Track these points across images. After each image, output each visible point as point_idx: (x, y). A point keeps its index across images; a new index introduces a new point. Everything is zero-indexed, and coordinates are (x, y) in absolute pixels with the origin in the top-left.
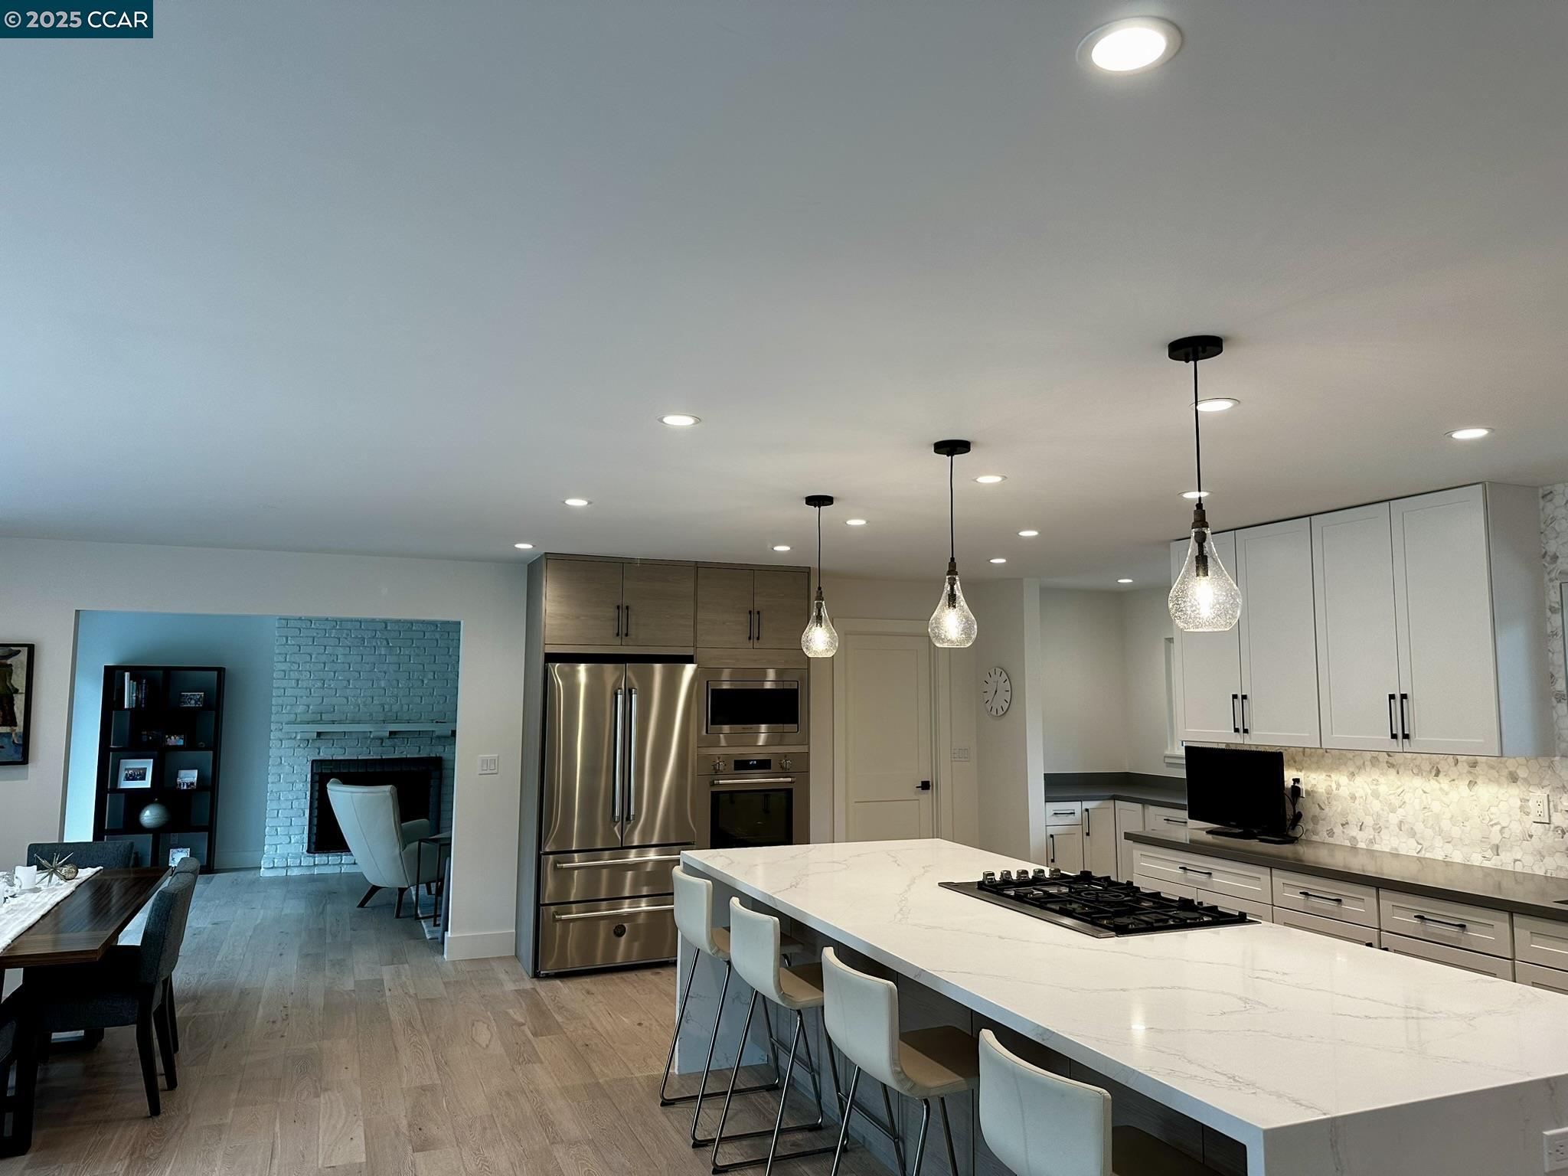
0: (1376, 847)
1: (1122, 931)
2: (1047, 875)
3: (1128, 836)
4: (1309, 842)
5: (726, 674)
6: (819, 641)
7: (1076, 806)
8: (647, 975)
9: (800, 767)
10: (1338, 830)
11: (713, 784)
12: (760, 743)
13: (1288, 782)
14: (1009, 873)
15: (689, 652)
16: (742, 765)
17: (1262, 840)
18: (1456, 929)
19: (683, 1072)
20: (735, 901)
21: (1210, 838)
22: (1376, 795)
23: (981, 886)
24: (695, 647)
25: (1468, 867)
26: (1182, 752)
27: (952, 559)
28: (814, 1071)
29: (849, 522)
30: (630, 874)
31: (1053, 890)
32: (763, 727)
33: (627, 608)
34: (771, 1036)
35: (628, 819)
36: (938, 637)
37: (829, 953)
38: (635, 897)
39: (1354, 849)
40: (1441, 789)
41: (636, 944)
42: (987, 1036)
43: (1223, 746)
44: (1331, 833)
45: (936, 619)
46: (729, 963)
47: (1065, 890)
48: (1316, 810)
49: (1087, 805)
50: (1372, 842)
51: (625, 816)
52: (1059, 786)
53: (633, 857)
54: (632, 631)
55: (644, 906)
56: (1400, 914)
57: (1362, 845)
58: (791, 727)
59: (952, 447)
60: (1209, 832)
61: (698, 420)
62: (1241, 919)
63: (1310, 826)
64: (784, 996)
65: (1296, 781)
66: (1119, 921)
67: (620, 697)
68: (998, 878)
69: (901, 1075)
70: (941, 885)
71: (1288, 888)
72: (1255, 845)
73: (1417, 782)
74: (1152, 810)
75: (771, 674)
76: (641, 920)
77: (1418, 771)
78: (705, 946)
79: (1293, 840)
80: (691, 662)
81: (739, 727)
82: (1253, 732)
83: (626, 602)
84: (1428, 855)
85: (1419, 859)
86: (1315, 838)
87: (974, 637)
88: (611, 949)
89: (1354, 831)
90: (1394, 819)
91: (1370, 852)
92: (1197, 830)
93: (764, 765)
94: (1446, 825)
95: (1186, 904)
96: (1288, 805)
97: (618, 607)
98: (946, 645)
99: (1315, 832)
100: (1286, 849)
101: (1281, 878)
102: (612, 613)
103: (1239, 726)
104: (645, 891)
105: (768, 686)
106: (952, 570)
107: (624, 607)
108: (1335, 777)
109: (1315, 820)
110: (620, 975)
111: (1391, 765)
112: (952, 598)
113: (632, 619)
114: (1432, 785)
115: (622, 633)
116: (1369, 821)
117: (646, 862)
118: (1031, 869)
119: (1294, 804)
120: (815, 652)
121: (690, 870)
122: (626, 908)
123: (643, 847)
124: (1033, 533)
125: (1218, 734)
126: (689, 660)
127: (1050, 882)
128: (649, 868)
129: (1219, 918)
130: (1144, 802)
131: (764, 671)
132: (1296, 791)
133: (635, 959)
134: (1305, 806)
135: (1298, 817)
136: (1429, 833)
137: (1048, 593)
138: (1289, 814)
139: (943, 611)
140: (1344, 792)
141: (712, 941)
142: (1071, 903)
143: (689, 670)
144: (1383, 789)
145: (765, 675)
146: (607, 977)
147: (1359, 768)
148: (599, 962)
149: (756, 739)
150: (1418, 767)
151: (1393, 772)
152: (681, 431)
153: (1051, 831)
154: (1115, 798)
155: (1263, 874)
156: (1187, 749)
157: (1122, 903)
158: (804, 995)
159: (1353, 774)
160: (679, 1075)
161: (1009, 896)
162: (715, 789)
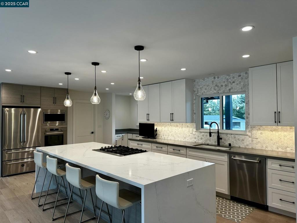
0: (168, 139)
1: (125, 155)
2: (113, 146)
3: (129, 139)
4: (158, 138)
5: (49, 111)
6: (68, 103)
7: (121, 135)
8: (30, 174)
9: (65, 130)
10: (162, 136)
11: (45, 134)
12: (57, 125)
13: (155, 129)
14: (106, 147)
15: (39, 106)
16: (52, 130)
17: (151, 139)
18: (179, 151)
19: (37, 192)
20: (48, 156)
21: (142, 139)
22: (168, 130)
23: (100, 149)
24: (40, 105)
25: (181, 141)
26: (139, 125)
27: (95, 86)
28: (66, 188)
29: (75, 79)
30: (26, 153)
31: (114, 149)
32: (57, 122)
33: (24, 96)
34: (57, 183)
35: (24, 142)
36: (93, 102)
37: (67, 164)
38: (28, 158)
39: (165, 139)
40: (178, 129)
41: (28, 168)
42: (97, 176)
43: (145, 123)
44: (161, 137)
45: (92, 98)
46: (47, 169)
47: (116, 149)
48: (159, 133)
49: (123, 135)
50: (167, 138)
51: (24, 141)
52: (118, 131)
53: (27, 150)
54: (25, 101)
55: (29, 160)
56: (171, 149)
57: (166, 139)
58: (64, 122)
59: (95, 64)
60: (142, 138)
61: (37, 52)
62: (145, 151)
63: (158, 136)
64: (58, 174)
65: (156, 128)
66: (125, 153)
67: (22, 116)
68: (104, 148)
69: (81, 186)
70: (93, 150)
71: (154, 146)
72: (150, 139)
73: (174, 128)
74: (134, 135)
75: (59, 111)
76: (29, 163)
77: (174, 126)
78: (41, 166)
79: (155, 138)
80: (40, 108)
81: (51, 122)
82: (150, 120)
83: (23, 95)
84: (175, 140)
85: (174, 140)
86: (159, 138)
87: (100, 102)
88: (22, 169)
89: (165, 136)
90: (171, 134)
91: (167, 140)
92: (140, 138)
93: (57, 130)
94: (178, 135)
95: (137, 150)
96: (155, 132)
97: (21, 96)
98: (94, 104)
99: (159, 137)
100: (154, 140)
101: (153, 144)
102: (20, 97)
103: (148, 119)
104: (30, 157)
105: (59, 113)
106: (95, 89)
107: (23, 96)
108: (162, 127)
109: (159, 135)
110: (23, 175)
111: (171, 125)
112: (95, 94)
113: (25, 98)
114: (176, 128)
115: (22, 101)
116: (167, 134)
117: (30, 151)
118: (110, 146)
119: (156, 132)
120: (67, 105)
121: (38, 151)
122: (25, 160)
123: (29, 147)
124: (113, 84)
125: (144, 121)
126: (39, 108)
127: (114, 148)
128: (31, 152)
129: (142, 151)
130: (133, 134)
131: (58, 110)
132: (156, 130)
133: (28, 171)
134: (158, 132)
135: (156, 134)
136: (176, 136)
137: (117, 96)
138: (155, 134)
139: (93, 97)
140: (164, 130)
141: (43, 165)
142: (117, 151)
143: (39, 110)
144: (169, 129)
145: (58, 111)
146: (20, 175)
147: (166, 126)
148: (19, 172)
149: (56, 124)
150: (175, 125)
151: (171, 126)
152: (33, 54)
153: (116, 140)
154: (128, 133)
155: (150, 144)
156: (139, 123)
157: (126, 150)
158: (62, 173)
159: (165, 127)
160: (36, 193)
161: (106, 151)
162: (45, 135)
